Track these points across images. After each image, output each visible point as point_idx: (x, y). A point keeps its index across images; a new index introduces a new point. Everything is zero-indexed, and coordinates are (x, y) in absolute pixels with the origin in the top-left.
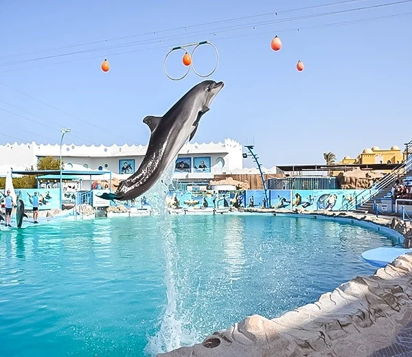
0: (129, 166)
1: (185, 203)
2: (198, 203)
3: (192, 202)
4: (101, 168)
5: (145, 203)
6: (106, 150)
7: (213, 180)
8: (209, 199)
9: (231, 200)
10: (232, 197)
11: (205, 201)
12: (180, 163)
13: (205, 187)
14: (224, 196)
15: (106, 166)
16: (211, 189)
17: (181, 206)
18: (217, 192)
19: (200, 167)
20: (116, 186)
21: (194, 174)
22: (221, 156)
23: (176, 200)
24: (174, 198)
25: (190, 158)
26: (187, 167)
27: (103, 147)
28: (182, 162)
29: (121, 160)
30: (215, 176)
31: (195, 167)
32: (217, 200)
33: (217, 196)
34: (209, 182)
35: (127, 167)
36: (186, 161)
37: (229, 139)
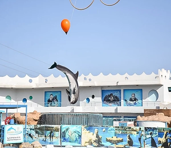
0: (55, 98)
1: (107, 140)
2: (122, 141)
3: (115, 139)
4: (25, 100)
5: (65, 139)
6: (31, 81)
7: (142, 115)
8: (135, 136)
9: (159, 139)
10: (161, 135)
11: (130, 138)
12: (110, 96)
13: (133, 123)
14: (151, 134)
15: (31, 98)
16: (138, 126)
17: (103, 144)
18: (143, 129)
19: (131, 100)
20: (36, 120)
21: (124, 108)
22: (154, 89)
23: (97, 136)
24: (95, 135)
25: (120, 91)
26: (116, 100)
27: (27, 78)
28: (112, 94)
29: (46, 91)
30: (145, 110)
31: (126, 100)
32: (143, 138)
33: (143, 133)
34: (136, 117)
35: (53, 99)
36: (116, 94)
37: (163, 70)
